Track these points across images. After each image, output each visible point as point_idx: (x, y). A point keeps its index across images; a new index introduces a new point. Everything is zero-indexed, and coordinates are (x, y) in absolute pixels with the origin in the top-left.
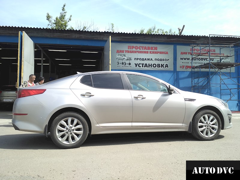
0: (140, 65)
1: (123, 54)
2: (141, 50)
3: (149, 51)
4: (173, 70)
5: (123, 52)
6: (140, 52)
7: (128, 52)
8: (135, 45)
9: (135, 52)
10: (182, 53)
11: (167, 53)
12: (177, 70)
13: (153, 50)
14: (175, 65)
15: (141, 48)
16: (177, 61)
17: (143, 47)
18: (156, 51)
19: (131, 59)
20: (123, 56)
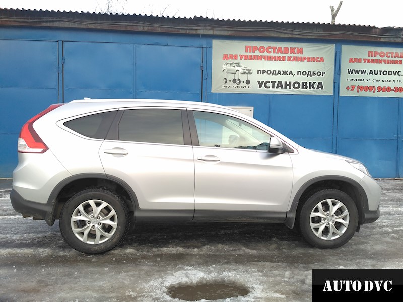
0: (268, 84)
3: (286, 56)
4: (332, 93)
6: (269, 59)
7: (246, 58)
8: (259, 44)
9: (260, 58)
10: (351, 61)
11: (322, 60)
12: (340, 95)
14: (337, 84)
16: (341, 75)
19: (251, 72)
20: (235, 66)
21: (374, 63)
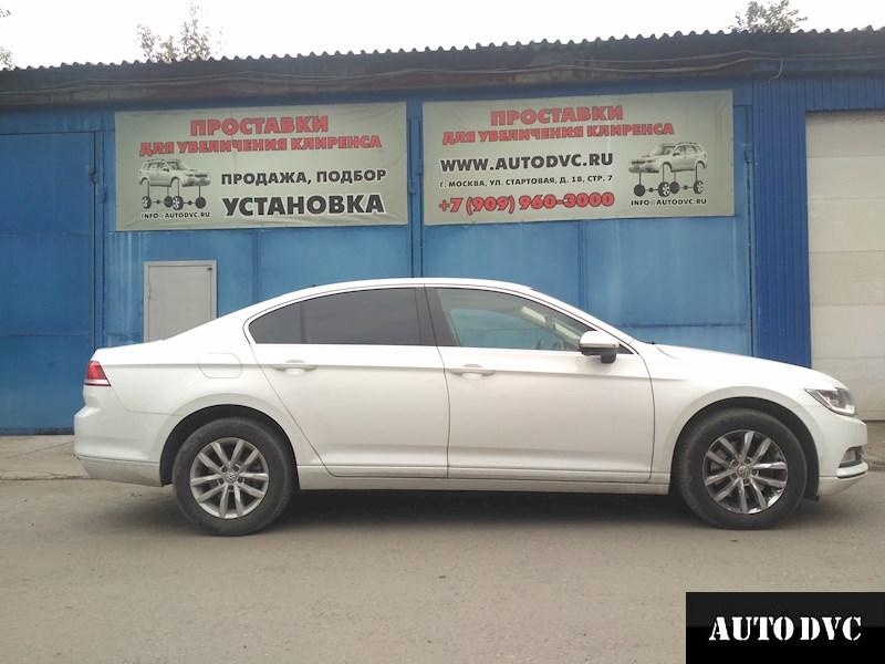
0: (248, 207)
1: (168, 157)
2: (254, 136)
3: (289, 137)
4: (404, 221)
5: (169, 148)
6: (249, 146)
7: (193, 147)
8: (221, 115)
9: (225, 147)
10: (449, 139)
11: (375, 142)
12: (427, 222)
13: (308, 130)
14: (416, 199)
15: (254, 126)
16: (425, 175)
17: (258, 122)
18: (321, 134)
19: (207, 179)
20: (169, 167)
21: (507, 139)
